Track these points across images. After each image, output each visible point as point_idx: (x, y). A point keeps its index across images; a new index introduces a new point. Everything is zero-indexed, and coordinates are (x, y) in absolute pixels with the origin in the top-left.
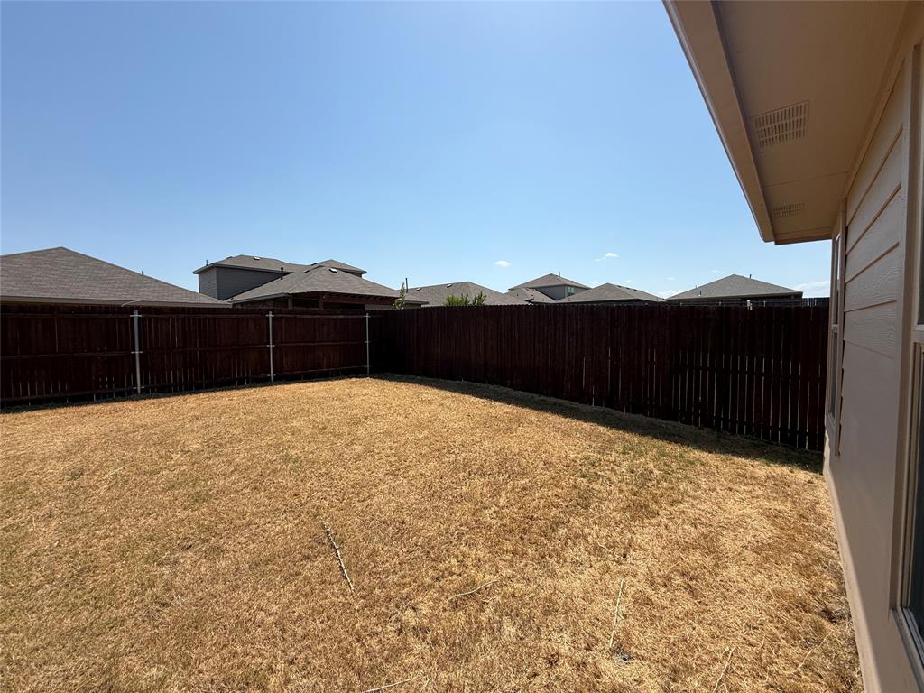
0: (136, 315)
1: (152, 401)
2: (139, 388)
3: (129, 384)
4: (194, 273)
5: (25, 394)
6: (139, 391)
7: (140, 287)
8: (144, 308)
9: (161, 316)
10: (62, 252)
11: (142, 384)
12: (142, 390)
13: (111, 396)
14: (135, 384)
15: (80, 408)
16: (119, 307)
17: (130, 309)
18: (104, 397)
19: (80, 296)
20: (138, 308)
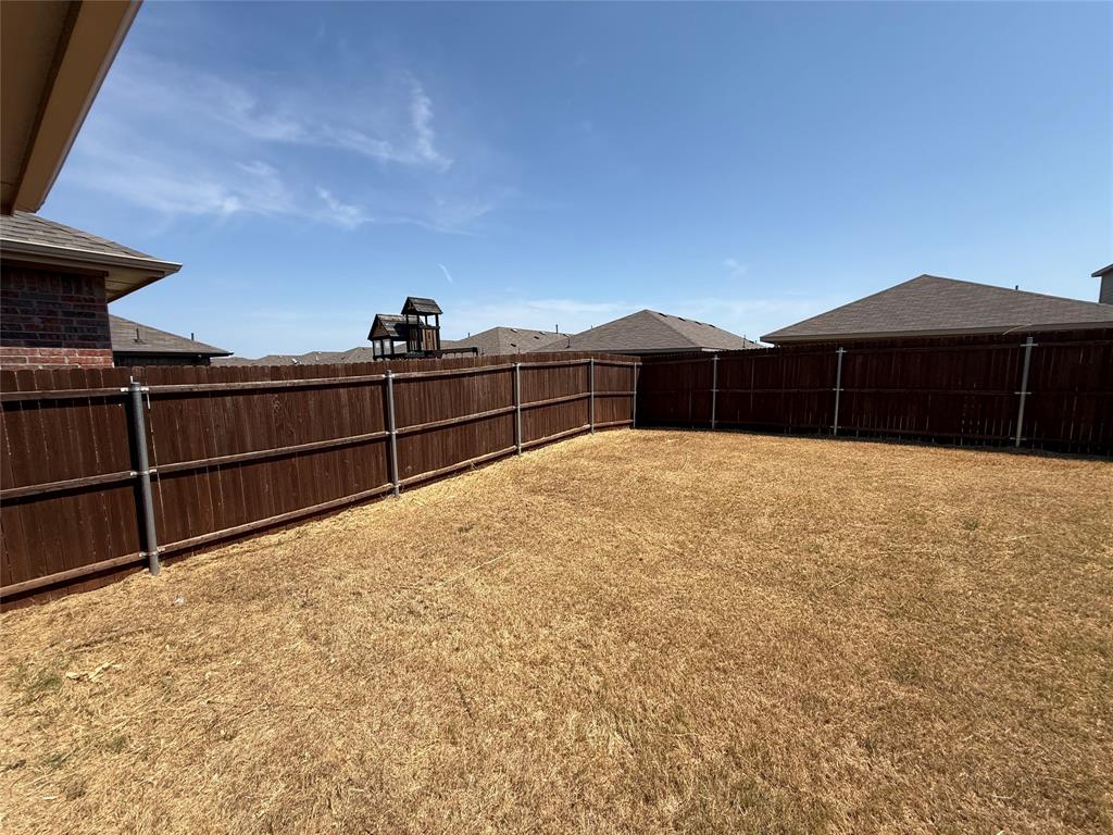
0: (1030, 344)
1: (1040, 460)
2: (1018, 440)
3: (1005, 432)
4: (1095, 275)
5: (898, 427)
6: (1018, 443)
7: (1013, 308)
8: (1042, 333)
9: (1068, 344)
10: (925, 280)
11: (1023, 435)
12: (1022, 443)
13: (980, 443)
14: (1014, 434)
15: (949, 452)
16: (999, 336)
17: (1022, 337)
18: (972, 443)
19: (941, 327)
20: (1033, 334)
